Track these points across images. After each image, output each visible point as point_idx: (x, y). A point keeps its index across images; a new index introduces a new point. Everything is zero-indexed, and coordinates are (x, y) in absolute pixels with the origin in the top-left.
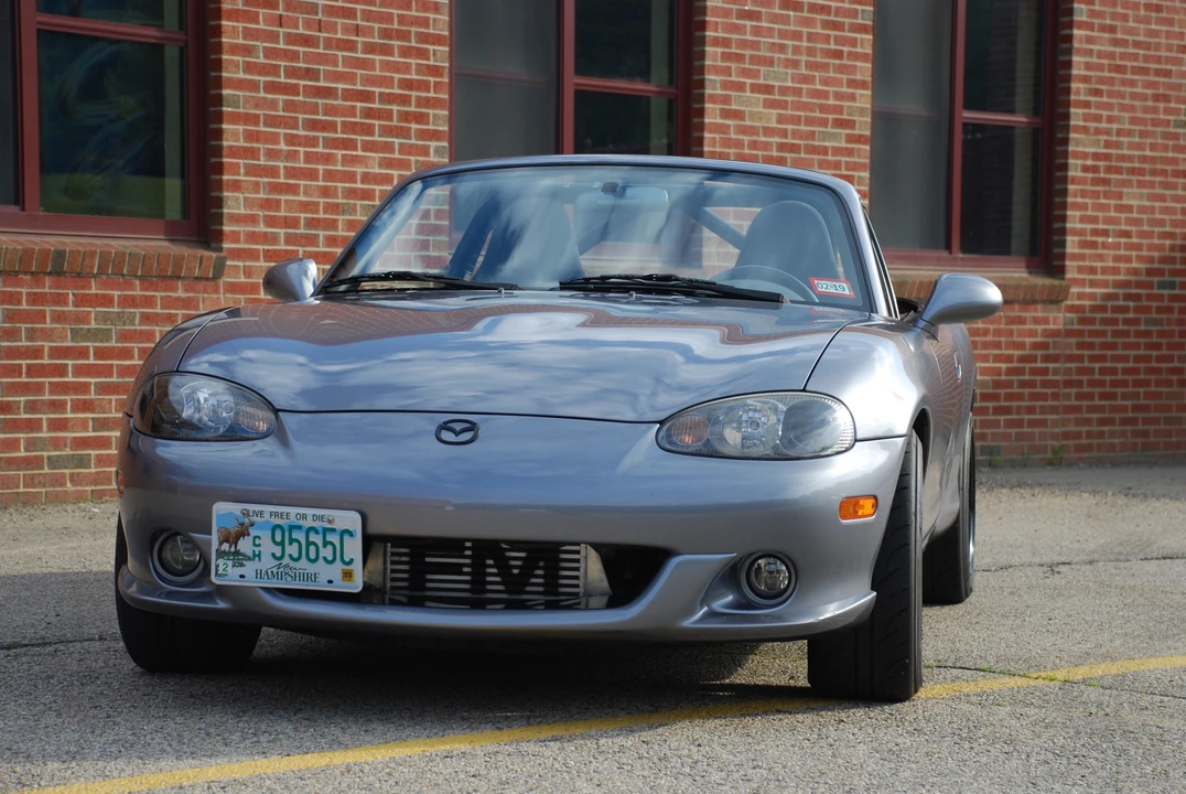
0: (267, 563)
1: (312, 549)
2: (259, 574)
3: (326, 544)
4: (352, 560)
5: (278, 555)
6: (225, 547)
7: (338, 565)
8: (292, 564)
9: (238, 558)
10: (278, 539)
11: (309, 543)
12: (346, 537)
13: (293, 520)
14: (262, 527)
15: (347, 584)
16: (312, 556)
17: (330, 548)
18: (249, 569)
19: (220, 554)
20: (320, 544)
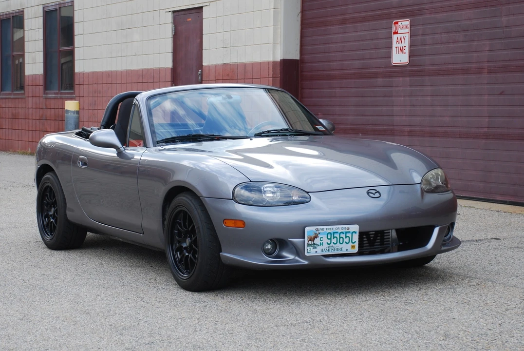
0: (325, 246)
1: (341, 239)
2: (322, 250)
3: (346, 237)
4: (355, 242)
5: (329, 243)
6: (310, 242)
7: (351, 244)
8: (334, 245)
9: (315, 246)
10: (329, 237)
11: (340, 238)
12: (354, 234)
13: (335, 230)
14: (324, 233)
15: (353, 250)
16: (341, 242)
17: (348, 238)
18: (319, 249)
19: (308, 245)
20: (344, 237)
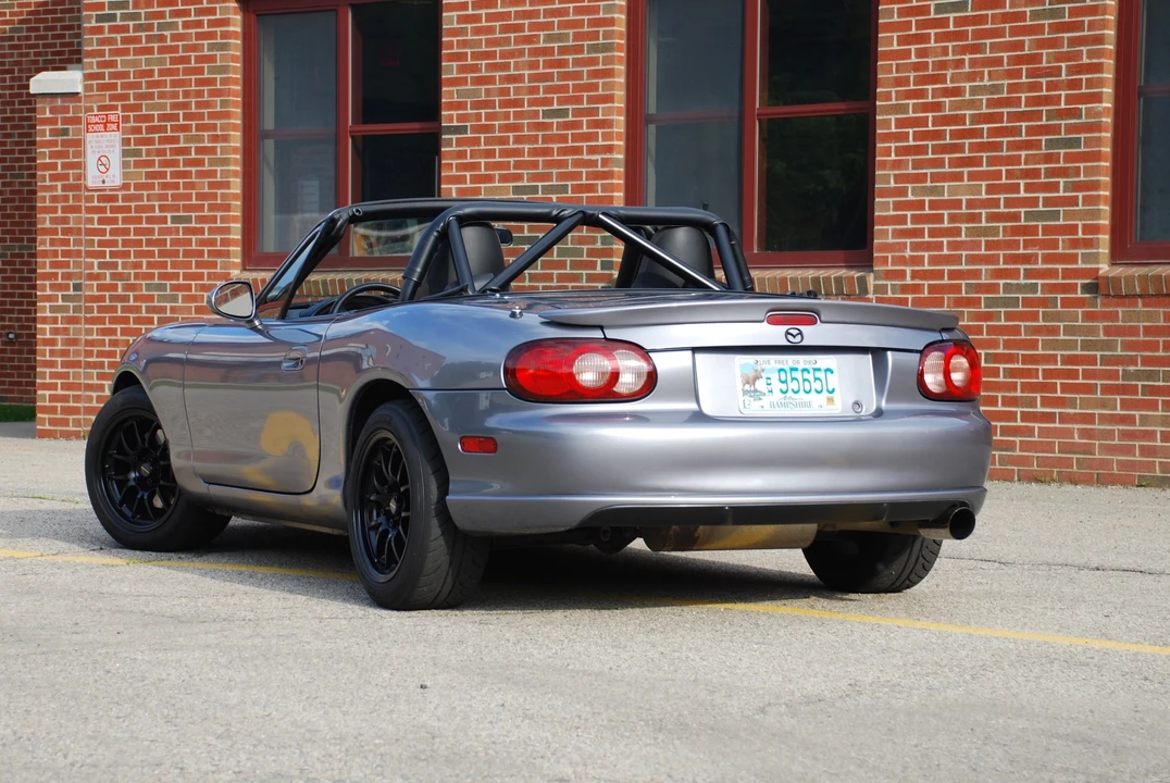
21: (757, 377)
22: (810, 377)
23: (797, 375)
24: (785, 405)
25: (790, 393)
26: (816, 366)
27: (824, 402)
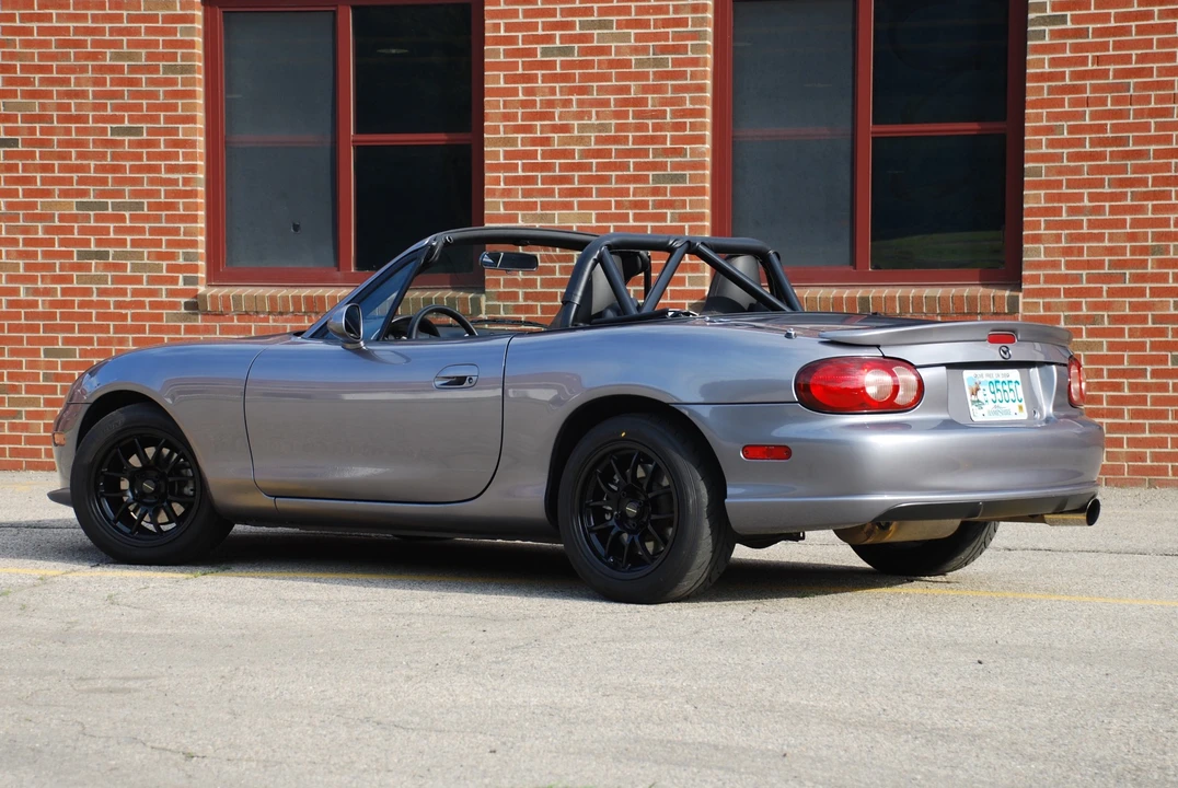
21: (978, 389)
22: (1006, 388)
23: (999, 386)
24: (996, 413)
25: (998, 403)
26: (1009, 379)
27: (1017, 410)
